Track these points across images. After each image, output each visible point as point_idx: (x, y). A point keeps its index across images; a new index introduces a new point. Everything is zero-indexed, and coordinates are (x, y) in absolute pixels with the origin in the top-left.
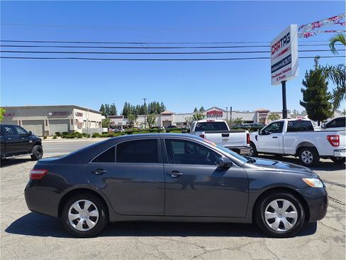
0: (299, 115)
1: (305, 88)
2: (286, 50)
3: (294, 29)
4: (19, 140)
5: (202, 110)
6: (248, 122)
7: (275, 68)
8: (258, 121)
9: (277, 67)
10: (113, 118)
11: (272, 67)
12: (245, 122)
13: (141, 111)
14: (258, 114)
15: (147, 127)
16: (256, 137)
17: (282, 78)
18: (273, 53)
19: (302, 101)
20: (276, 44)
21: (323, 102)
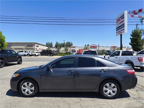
0: (130, 49)
1: (132, 37)
2: (122, 22)
3: (126, 13)
4: (13, 56)
5: (88, 45)
6: (107, 51)
7: (118, 29)
8: (112, 51)
9: (119, 28)
10: (51, 48)
11: (117, 28)
12: (106, 51)
13: (63, 45)
14: (112, 48)
15: (65, 52)
16: (109, 57)
17: (120, 33)
18: (117, 23)
19: (130, 43)
20: (118, 19)
21: (139, 44)
